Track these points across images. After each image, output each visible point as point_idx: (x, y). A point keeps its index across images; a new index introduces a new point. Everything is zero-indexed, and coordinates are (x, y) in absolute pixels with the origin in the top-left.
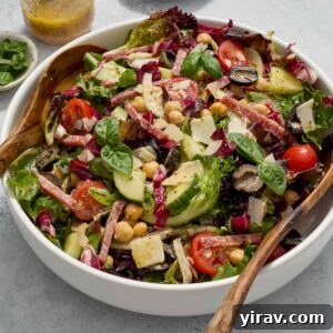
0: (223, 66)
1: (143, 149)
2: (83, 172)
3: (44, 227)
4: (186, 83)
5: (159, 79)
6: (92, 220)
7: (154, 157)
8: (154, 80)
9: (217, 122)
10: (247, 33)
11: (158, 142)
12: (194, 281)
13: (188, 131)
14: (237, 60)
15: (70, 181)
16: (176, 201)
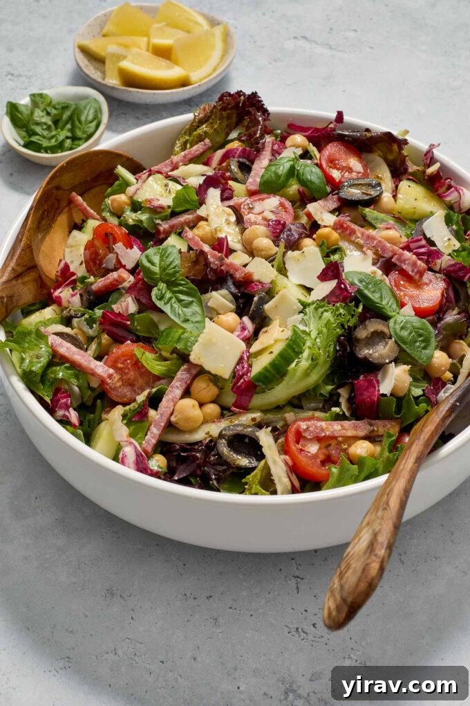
0: (329, 180)
1: (214, 293)
2: (120, 332)
3: (60, 413)
4: (273, 202)
5: (230, 198)
6: (135, 400)
7: (232, 306)
8: (223, 199)
9: (326, 256)
10: (368, 130)
11: (238, 284)
12: (294, 490)
13: (283, 271)
14: (350, 170)
15: (99, 344)
16: (266, 369)
